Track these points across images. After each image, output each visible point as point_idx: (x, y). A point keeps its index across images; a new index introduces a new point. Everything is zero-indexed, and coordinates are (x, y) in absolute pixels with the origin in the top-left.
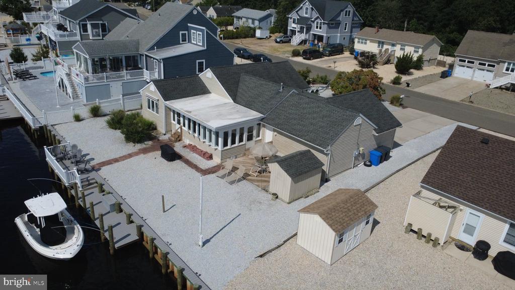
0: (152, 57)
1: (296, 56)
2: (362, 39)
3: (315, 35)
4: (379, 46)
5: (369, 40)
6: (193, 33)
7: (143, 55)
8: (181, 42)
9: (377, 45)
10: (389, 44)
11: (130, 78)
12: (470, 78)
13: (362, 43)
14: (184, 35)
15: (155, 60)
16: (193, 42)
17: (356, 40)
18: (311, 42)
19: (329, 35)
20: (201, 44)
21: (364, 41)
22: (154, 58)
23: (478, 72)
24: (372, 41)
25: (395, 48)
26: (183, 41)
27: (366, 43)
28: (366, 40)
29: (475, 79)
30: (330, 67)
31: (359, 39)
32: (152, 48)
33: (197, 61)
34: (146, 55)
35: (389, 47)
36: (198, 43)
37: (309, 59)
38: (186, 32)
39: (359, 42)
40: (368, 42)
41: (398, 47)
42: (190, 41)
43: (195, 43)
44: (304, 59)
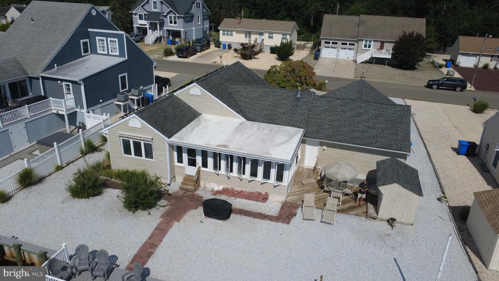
0: (57, 80)
1: (169, 56)
2: (227, 31)
3: (168, 31)
4: (246, 36)
5: (235, 31)
6: (99, 40)
7: (38, 79)
8: (83, 54)
9: (244, 35)
10: (256, 33)
11: (33, 114)
12: (335, 57)
13: (228, 34)
14: (85, 44)
15: (64, 83)
16: (99, 52)
17: (221, 32)
18: (166, 39)
19: (186, 29)
20: (118, 54)
21: (229, 32)
22: (62, 80)
23: (342, 52)
24: (238, 32)
25: (263, 37)
26: (84, 52)
27: (231, 35)
28: (232, 31)
29: (339, 57)
30: (215, 62)
31: (224, 31)
32: (50, 67)
33: (120, 76)
34: (42, 77)
35: (258, 36)
36: (110, 53)
37: (186, 57)
38: (87, 40)
39: (224, 34)
40: (234, 33)
41: (266, 35)
42: (94, 51)
43: (106, 52)
44: (179, 57)
